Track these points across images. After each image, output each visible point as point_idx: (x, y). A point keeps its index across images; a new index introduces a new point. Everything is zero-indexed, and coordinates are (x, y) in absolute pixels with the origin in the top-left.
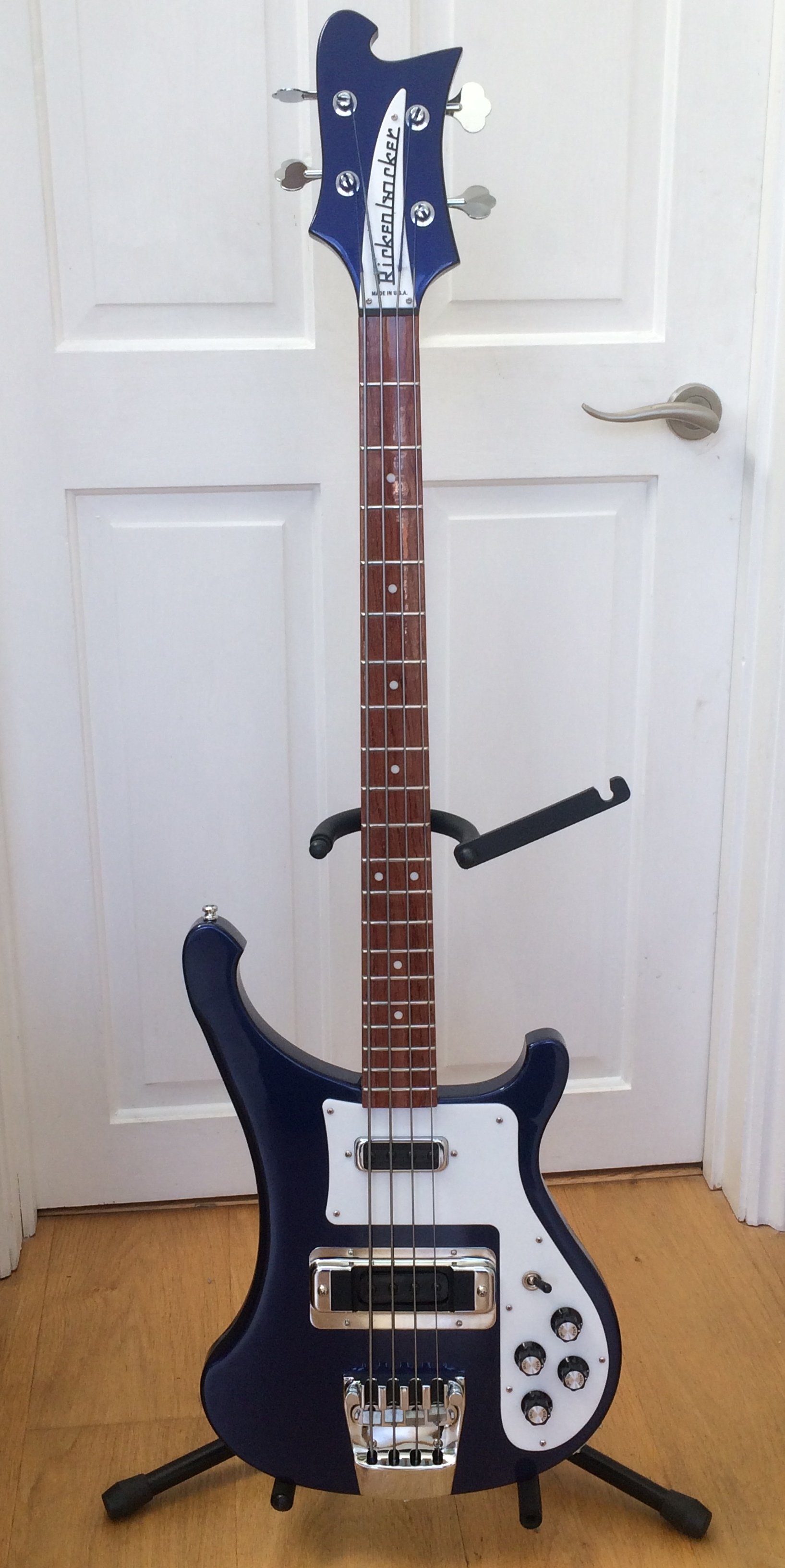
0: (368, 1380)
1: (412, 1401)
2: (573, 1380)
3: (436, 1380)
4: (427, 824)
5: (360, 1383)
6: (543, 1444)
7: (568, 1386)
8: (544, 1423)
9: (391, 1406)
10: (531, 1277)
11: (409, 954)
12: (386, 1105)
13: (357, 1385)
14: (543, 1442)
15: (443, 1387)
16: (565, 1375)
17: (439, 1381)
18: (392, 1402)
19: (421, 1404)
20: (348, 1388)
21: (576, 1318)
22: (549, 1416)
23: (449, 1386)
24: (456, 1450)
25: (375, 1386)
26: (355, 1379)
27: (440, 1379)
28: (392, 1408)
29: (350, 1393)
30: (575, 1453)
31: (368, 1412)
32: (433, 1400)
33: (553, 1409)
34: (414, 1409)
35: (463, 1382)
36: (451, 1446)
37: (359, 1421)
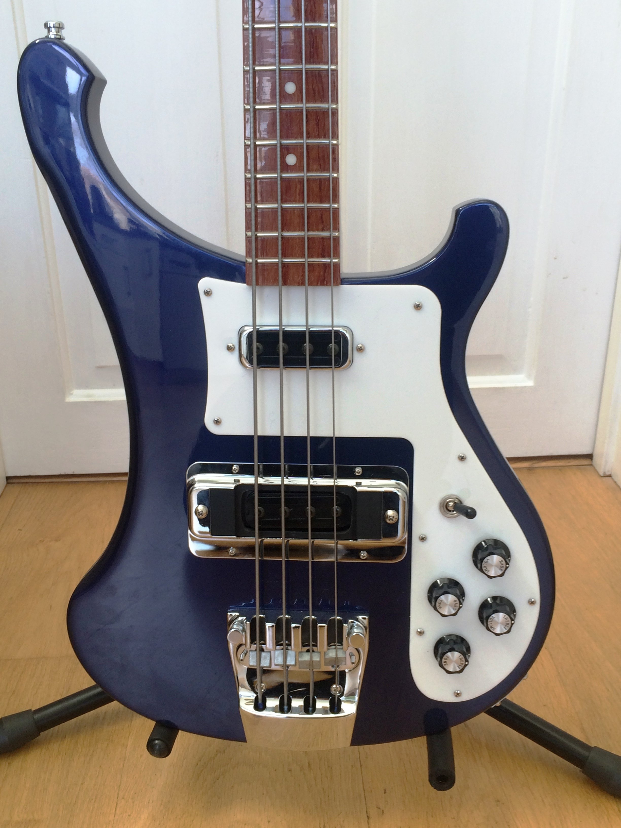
0: (255, 616)
1: (305, 643)
2: (497, 623)
3: (334, 619)
5: (245, 620)
6: (457, 695)
7: (491, 629)
8: (461, 671)
9: (282, 647)
10: (451, 501)
12: (274, 282)
13: (242, 622)
14: (459, 692)
15: (342, 626)
16: (488, 618)
17: (338, 620)
18: (282, 642)
19: (316, 645)
20: (231, 625)
21: (504, 553)
22: (467, 663)
23: (350, 627)
24: (357, 698)
25: (263, 622)
26: (241, 615)
27: (338, 618)
28: (282, 649)
29: (233, 630)
30: (494, 705)
31: (255, 652)
32: (331, 641)
33: (471, 656)
34: (308, 651)
35: (366, 622)
36: (352, 694)
37: (245, 661)
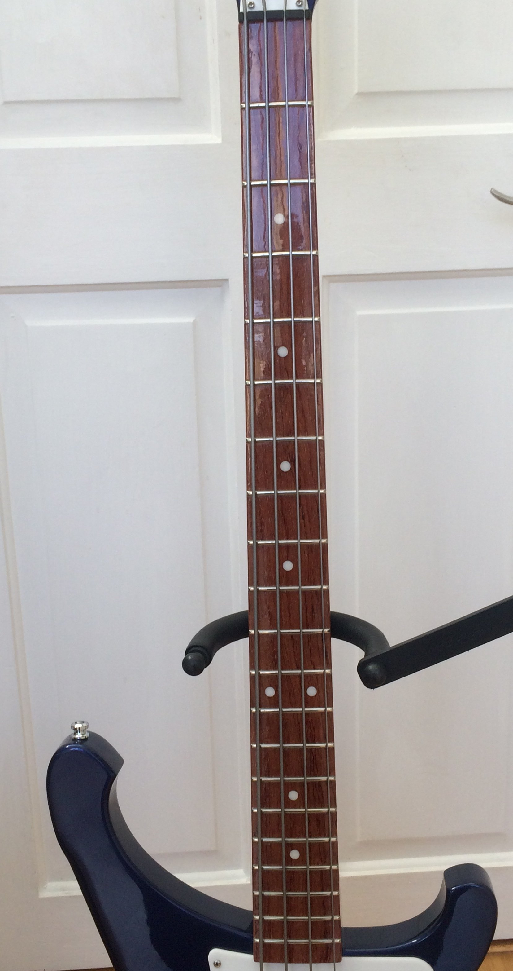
4: (326, 630)
11: (306, 783)
12: (280, 960)
